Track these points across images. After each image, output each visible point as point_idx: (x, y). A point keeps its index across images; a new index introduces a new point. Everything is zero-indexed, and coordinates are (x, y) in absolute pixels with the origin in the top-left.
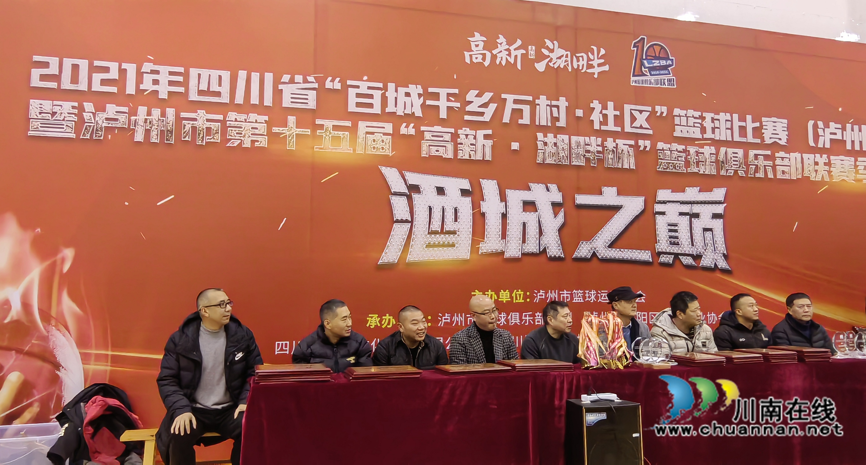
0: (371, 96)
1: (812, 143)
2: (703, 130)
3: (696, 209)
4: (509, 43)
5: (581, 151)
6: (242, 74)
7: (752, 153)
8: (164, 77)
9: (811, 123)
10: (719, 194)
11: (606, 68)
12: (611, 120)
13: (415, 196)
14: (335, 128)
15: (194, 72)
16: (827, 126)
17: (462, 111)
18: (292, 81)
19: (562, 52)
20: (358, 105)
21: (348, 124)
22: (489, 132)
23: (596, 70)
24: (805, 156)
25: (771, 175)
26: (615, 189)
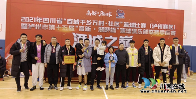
0: (71, 21)
1: (151, 28)
2: (129, 26)
3: (127, 39)
4: (94, 12)
5: (106, 30)
6: (51, 19)
7: (138, 30)
8: (40, 20)
9: (151, 24)
10: (131, 37)
11: (111, 15)
12: (112, 24)
13: (78, 37)
14: (65, 27)
15: (44, 18)
16: (154, 24)
17: (86, 23)
18: (58, 19)
19: (104, 13)
20: (69, 23)
21: (67, 26)
22: (90, 27)
23: (110, 16)
24: (149, 30)
25: (142, 34)
26: (112, 36)
